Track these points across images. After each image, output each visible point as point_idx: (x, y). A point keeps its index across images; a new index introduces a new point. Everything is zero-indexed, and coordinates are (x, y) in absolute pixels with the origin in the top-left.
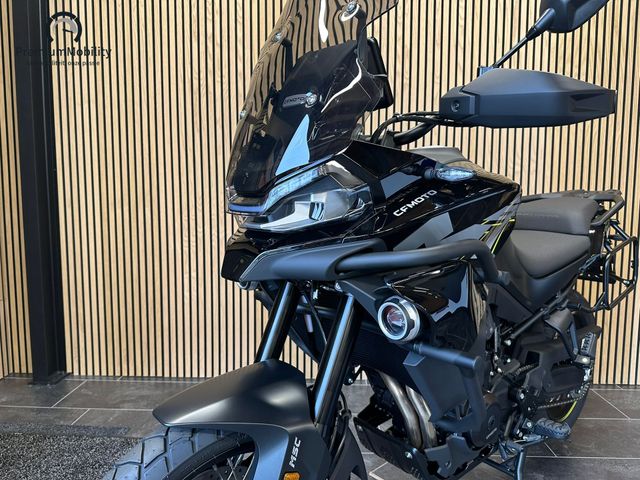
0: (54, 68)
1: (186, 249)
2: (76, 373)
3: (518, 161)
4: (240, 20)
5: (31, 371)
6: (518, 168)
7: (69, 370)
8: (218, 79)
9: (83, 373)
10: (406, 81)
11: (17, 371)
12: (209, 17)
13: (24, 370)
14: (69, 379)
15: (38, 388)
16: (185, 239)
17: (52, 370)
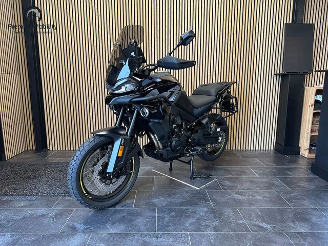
0: (39, 34)
1: (90, 104)
2: (51, 149)
3: (209, 71)
4: (108, 18)
5: (34, 149)
6: (209, 74)
7: (49, 148)
8: (101, 40)
9: (54, 149)
10: (169, 42)
11: (29, 149)
12: (97, 17)
13: (31, 149)
14: (49, 151)
15: (38, 153)
16: (90, 100)
17: (43, 148)
